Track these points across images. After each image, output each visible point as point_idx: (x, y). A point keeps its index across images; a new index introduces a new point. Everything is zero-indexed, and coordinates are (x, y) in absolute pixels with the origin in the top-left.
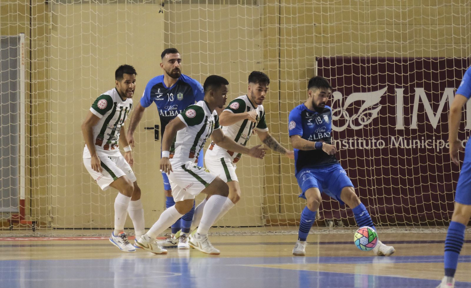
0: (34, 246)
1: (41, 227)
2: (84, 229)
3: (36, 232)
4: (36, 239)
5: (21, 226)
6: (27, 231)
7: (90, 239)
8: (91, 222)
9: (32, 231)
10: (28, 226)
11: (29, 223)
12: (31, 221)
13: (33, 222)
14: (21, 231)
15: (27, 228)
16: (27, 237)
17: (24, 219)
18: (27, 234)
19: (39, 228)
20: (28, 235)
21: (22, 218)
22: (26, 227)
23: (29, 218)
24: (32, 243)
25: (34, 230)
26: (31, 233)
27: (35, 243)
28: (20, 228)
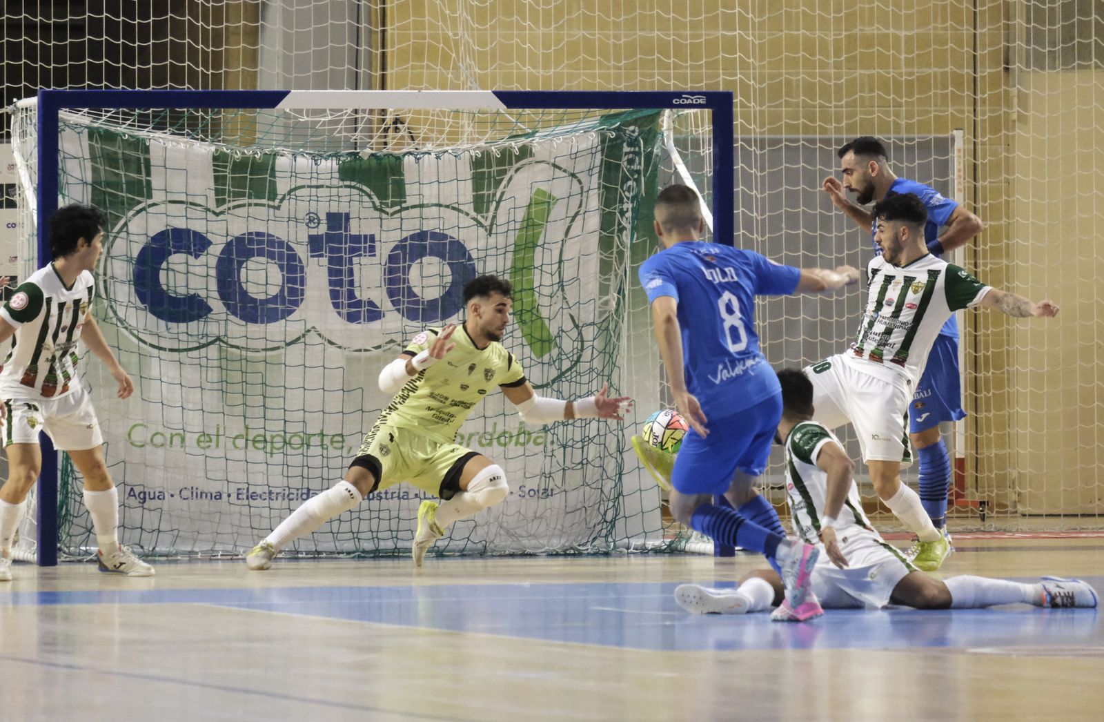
0: (983, 549)
1: (998, 512)
2: (1083, 515)
3: (987, 523)
4: (988, 536)
5: (958, 511)
6: (970, 521)
7: (1096, 535)
8: (1097, 502)
9: (979, 520)
10: (972, 511)
11: (973, 503)
12: (978, 499)
13: (982, 503)
14: (958, 521)
15: (970, 515)
16: (971, 532)
17: (963, 496)
18: (970, 527)
19: (994, 514)
20: (972, 528)
21: (959, 496)
22: (967, 512)
23: (973, 494)
24: (979, 544)
25: (983, 518)
26: (977, 524)
27: (985, 544)
28: (955, 515)
